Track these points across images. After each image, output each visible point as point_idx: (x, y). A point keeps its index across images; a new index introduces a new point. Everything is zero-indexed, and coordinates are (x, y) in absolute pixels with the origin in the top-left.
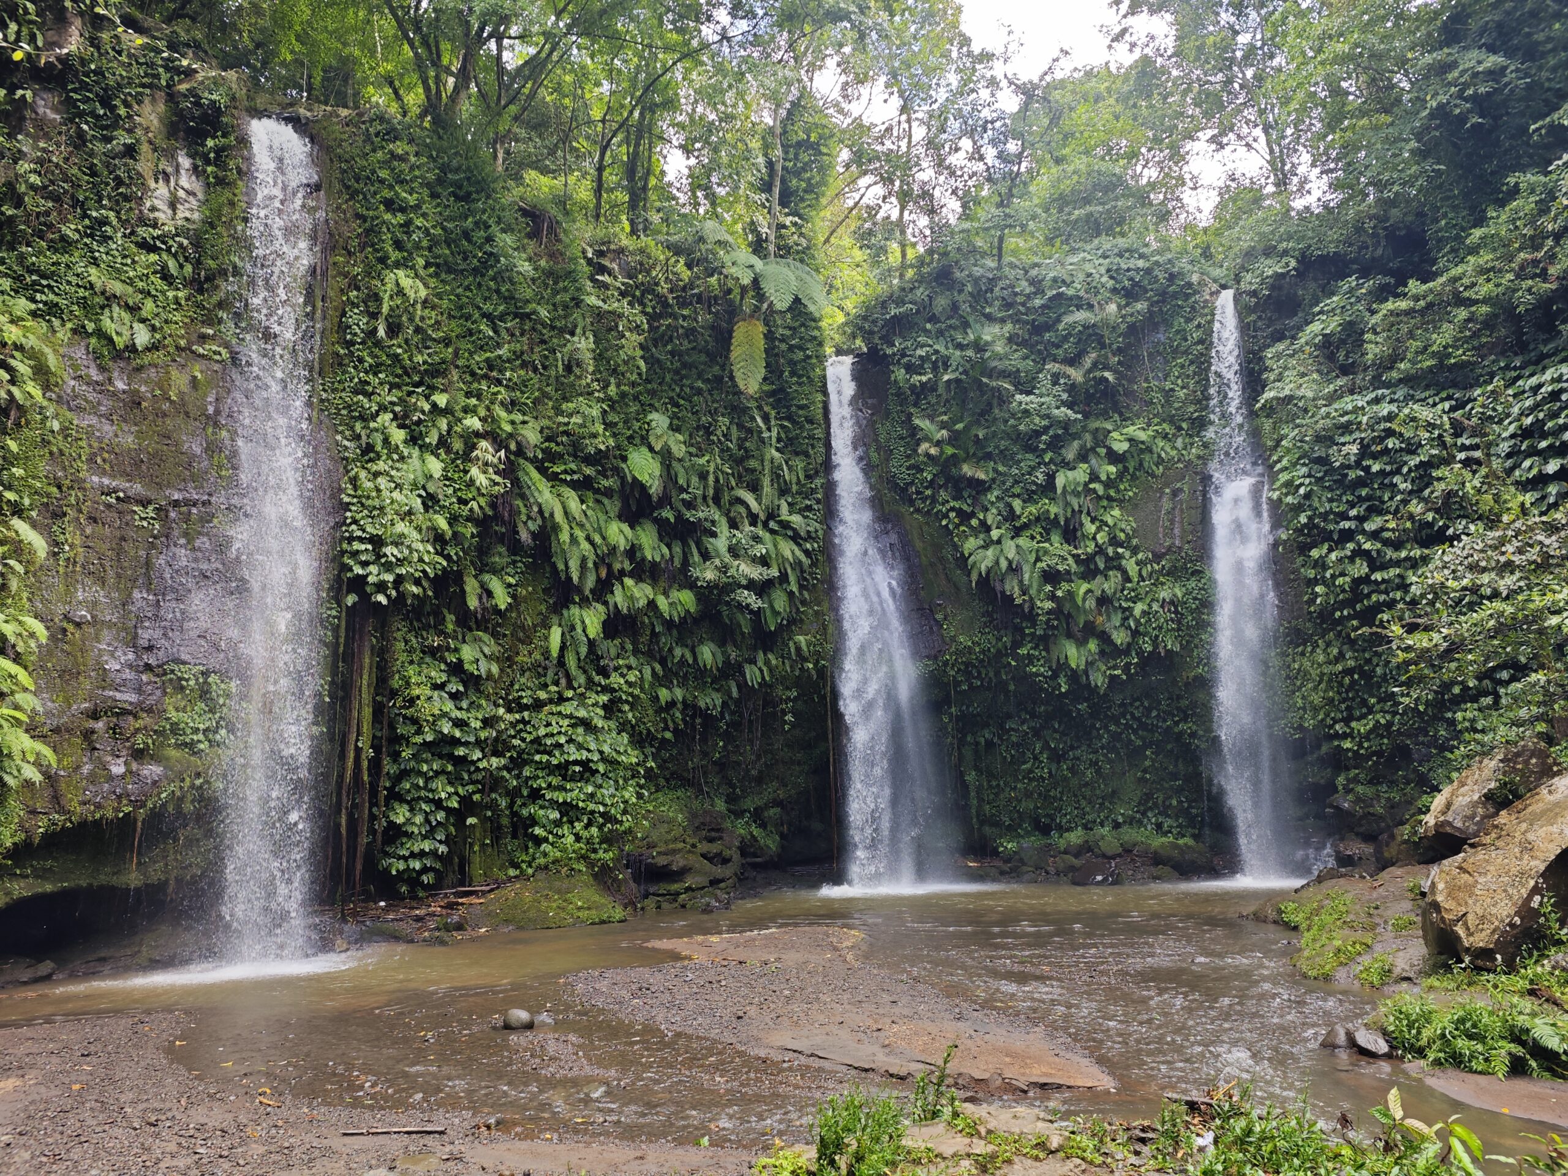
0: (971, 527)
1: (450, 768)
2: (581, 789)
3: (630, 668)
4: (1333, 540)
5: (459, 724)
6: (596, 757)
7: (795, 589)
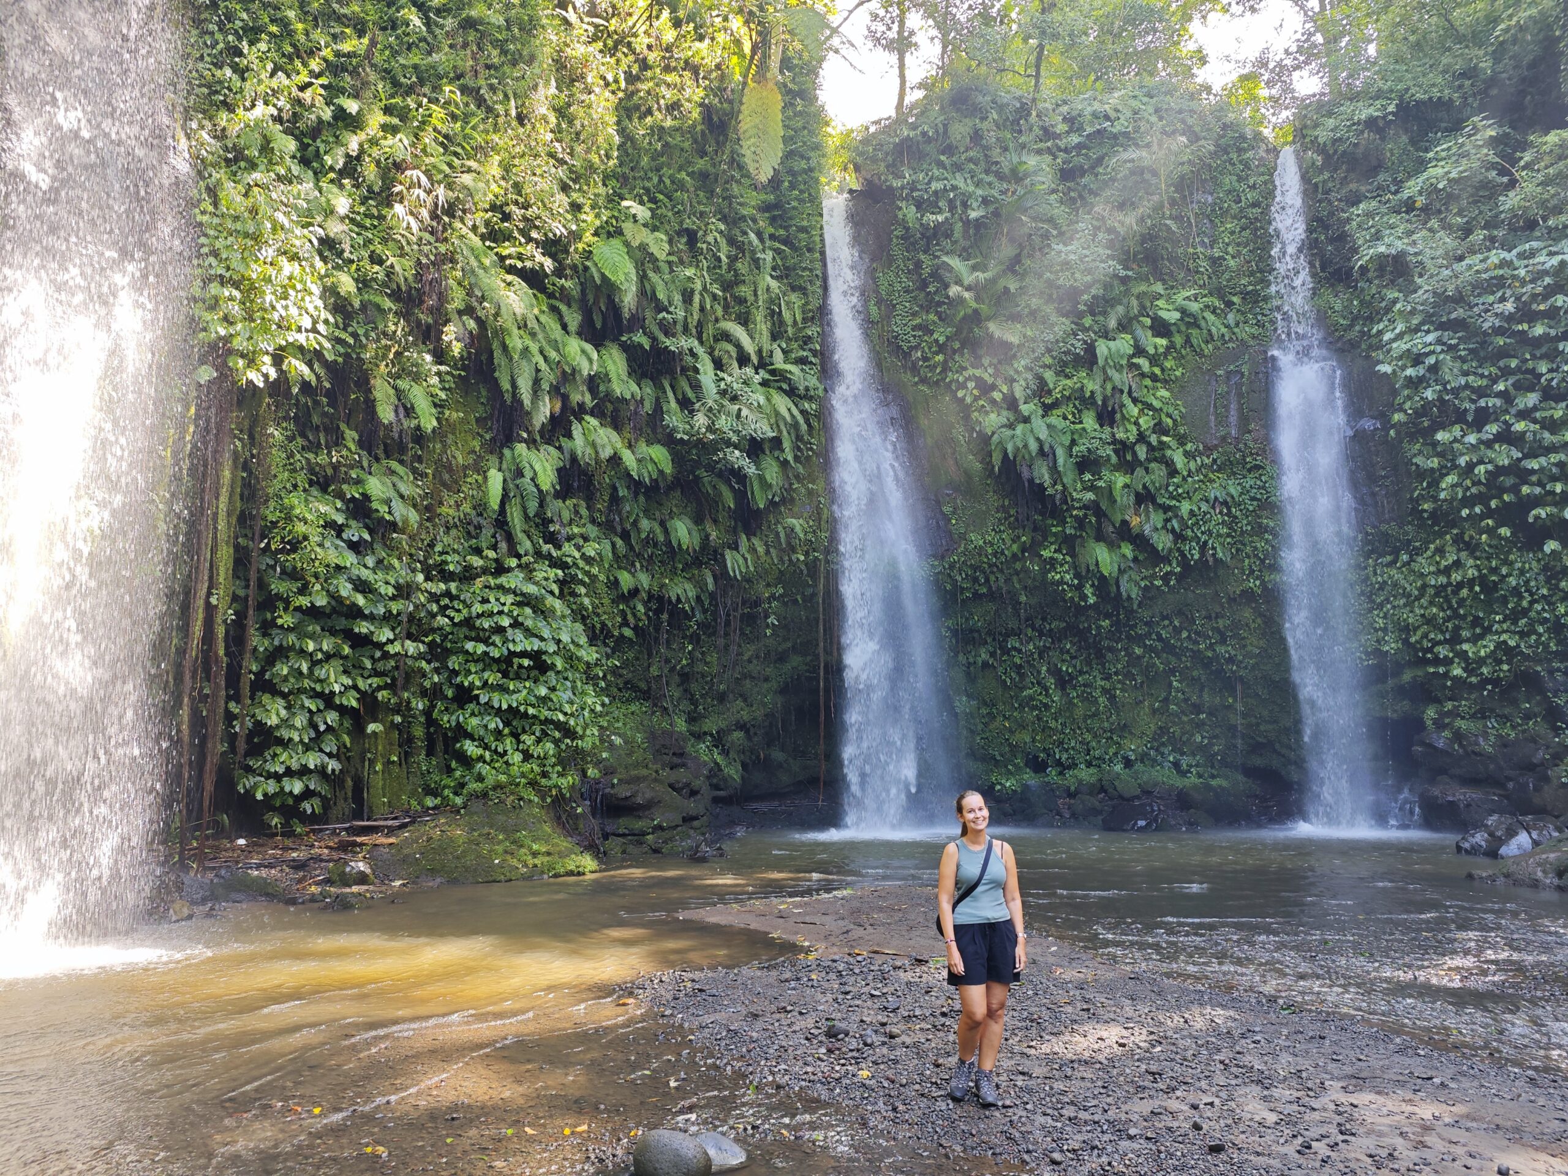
0: (993, 402)
1: (347, 650)
2: (530, 691)
3: (586, 539)
4: (1466, 422)
5: (362, 586)
6: (552, 648)
7: (790, 458)
